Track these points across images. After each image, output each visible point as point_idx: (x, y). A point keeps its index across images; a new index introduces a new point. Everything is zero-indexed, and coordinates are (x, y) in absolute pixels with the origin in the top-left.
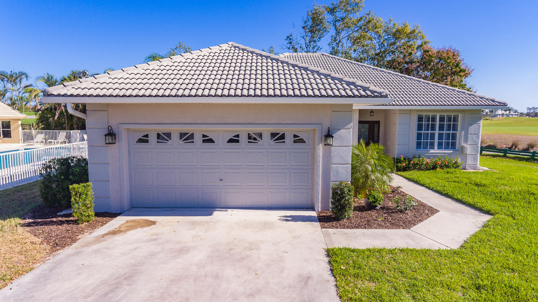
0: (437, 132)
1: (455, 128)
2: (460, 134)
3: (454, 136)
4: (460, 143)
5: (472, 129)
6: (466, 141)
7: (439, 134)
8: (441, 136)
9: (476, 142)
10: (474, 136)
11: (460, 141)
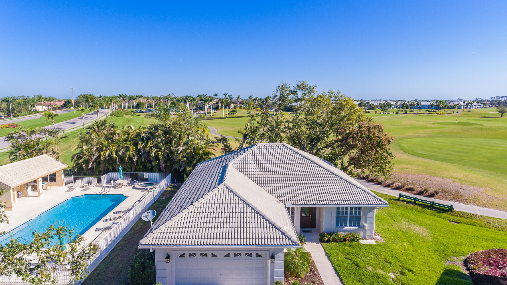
0: (349, 216)
1: (359, 213)
2: (363, 218)
3: (359, 218)
4: (362, 223)
5: (369, 215)
6: (366, 222)
7: (350, 217)
8: (351, 218)
9: (372, 222)
10: (371, 219)
11: (363, 222)
